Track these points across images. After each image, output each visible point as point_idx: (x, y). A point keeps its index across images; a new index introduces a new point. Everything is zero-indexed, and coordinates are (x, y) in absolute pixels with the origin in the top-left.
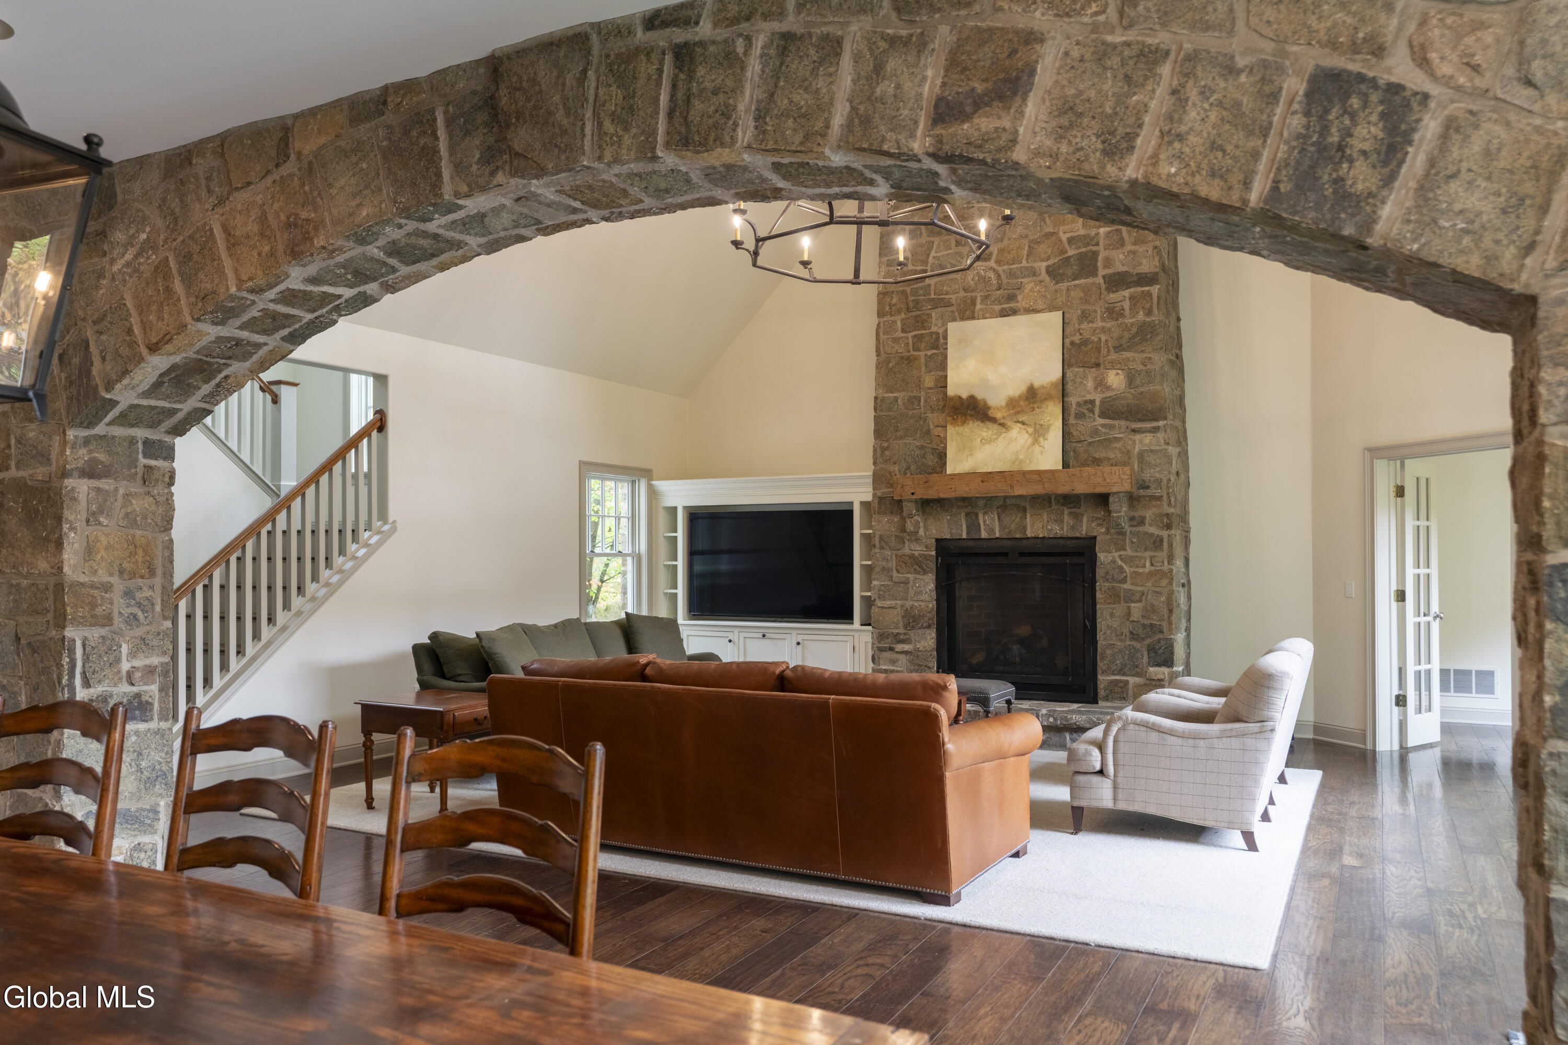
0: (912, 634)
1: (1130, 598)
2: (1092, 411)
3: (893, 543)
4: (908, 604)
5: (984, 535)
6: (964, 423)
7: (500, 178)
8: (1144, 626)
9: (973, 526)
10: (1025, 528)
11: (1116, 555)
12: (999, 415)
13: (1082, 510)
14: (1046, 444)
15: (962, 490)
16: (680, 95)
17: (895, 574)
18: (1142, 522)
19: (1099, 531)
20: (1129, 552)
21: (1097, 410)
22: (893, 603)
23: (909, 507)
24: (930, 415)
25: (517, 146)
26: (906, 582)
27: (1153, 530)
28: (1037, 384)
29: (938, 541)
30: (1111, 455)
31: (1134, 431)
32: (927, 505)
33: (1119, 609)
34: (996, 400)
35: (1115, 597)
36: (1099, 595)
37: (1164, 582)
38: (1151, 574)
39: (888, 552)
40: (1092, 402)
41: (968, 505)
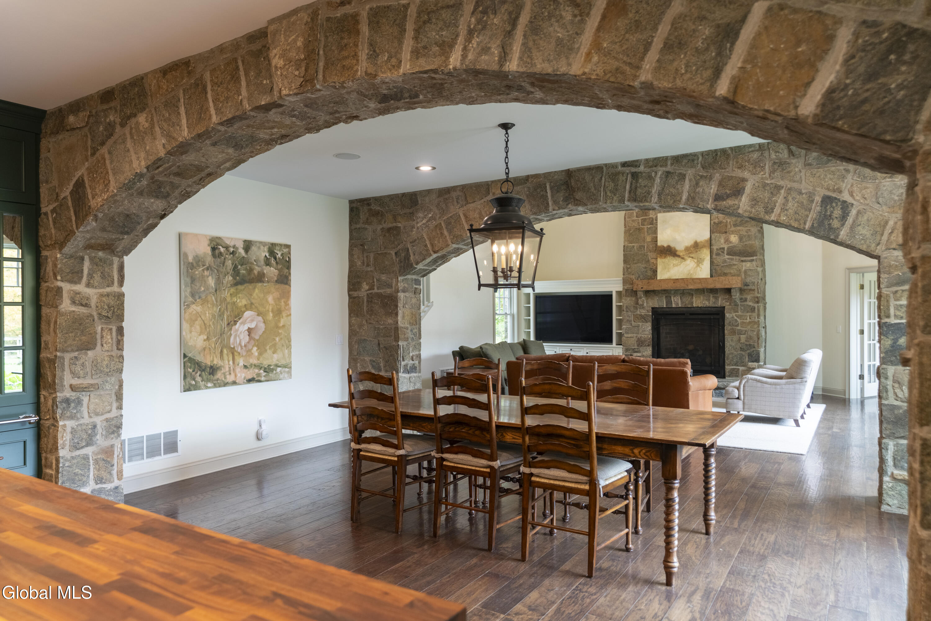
0: (641, 349)
1: (740, 333)
2: (723, 252)
3: (632, 309)
4: (639, 336)
5: (674, 306)
6: (665, 257)
7: (570, 206)
8: (746, 345)
9: (669, 302)
10: (692, 303)
11: (734, 314)
12: (681, 254)
13: (718, 295)
14: (703, 267)
15: (665, 286)
16: (633, 186)
17: (633, 323)
18: (746, 300)
19: (726, 304)
20: (740, 313)
21: (725, 252)
22: (632, 335)
23: (640, 294)
24: (649, 254)
25: (577, 197)
26: (638, 326)
27: (751, 304)
28: (698, 241)
29: (653, 308)
30: (732, 271)
31: (742, 261)
32: (648, 293)
33: (735, 338)
34: (680, 247)
35: (733, 332)
36: (726, 332)
37: (756, 326)
38: (750, 323)
39: (630, 313)
40: (723, 248)
41: (667, 293)
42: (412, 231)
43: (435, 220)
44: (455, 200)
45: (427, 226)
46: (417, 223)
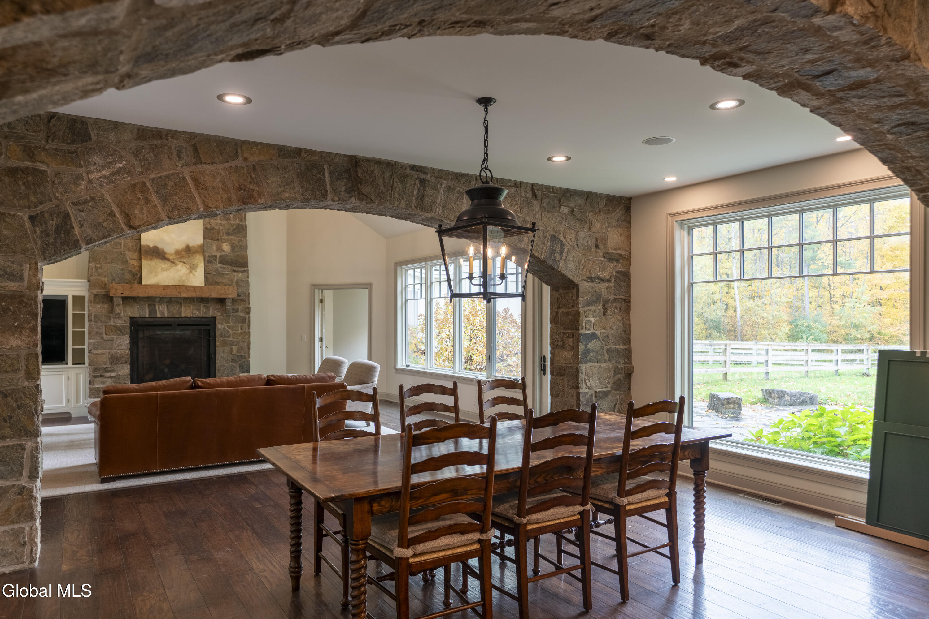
0: (115, 367)
1: (232, 344)
2: (215, 260)
3: (103, 319)
4: (113, 351)
5: (159, 315)
6: (151, 259)
7: (353, 199)
8: (238, 356)
9: (153, 311)
10: (181, 312)
11: (226, 325)
12: (171, 258)
13: (209, 305)
14: (196, 274)
15: (152, 293)
17: (105, 336)
18: (237, 311)
19: (218, 315)
20: (231, 324)
21: (218, 260)
22: (104, 351)
23: (118, 301)
24: (127, 253)
25: (364, 191)
26: (112, 340)
27: (242, 314)
28: (191, 245)
29: (131, 318)
30: (224, 281)
31: (234, 271)
32: (126, 300)
33: (227, 349)
34: (169, 250)
35: (225, 344)
36: (217, 343)
37: (246, 337)
38: (241, 333)
39: (100, 324)
40: (216, 256)
41: (151, 300)
42: (77, 185)
43: (130, 174)
44: (174, 152)
45: (111, 182)
46: (88, 172)
